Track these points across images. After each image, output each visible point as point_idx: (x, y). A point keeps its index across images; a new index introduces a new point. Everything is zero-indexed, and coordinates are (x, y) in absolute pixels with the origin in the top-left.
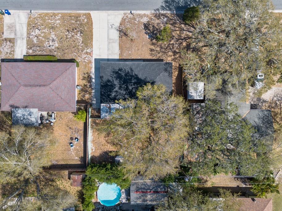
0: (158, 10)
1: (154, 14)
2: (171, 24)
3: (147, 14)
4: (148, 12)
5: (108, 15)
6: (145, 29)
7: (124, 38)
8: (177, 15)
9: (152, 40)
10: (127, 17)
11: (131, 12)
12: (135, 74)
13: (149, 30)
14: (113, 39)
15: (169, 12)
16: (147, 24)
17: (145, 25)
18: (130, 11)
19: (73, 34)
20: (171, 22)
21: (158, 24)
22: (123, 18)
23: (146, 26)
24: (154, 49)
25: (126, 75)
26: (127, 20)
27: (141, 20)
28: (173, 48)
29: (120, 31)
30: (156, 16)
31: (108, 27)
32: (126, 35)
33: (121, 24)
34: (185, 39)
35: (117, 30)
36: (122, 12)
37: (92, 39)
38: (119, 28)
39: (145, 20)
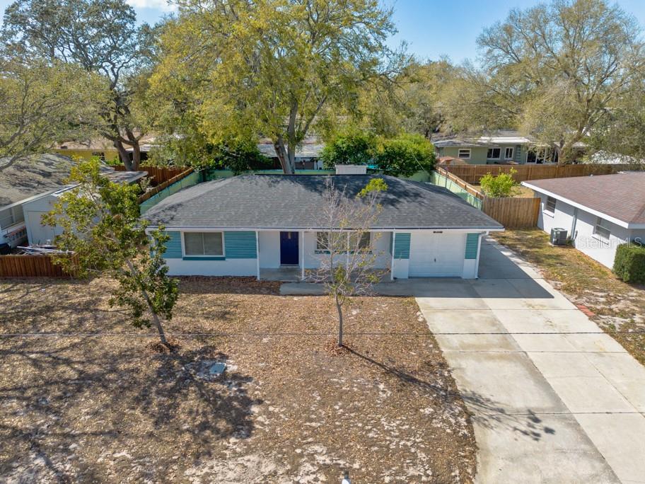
6: (247, 402)
7: (411, 361)
9: (208, 351)
12: (321, 192)
14: (491, 358)
16: (217, 431)
17: (241, 425)
21: (116, 434)
24: (207, 318)
26: (411, 471)
27: (269, 467)
28: (81, 322)
29: (456, 396)
31: (576, 427)
32: (407, 379)
35: (476, 399)
39: (229, 472)
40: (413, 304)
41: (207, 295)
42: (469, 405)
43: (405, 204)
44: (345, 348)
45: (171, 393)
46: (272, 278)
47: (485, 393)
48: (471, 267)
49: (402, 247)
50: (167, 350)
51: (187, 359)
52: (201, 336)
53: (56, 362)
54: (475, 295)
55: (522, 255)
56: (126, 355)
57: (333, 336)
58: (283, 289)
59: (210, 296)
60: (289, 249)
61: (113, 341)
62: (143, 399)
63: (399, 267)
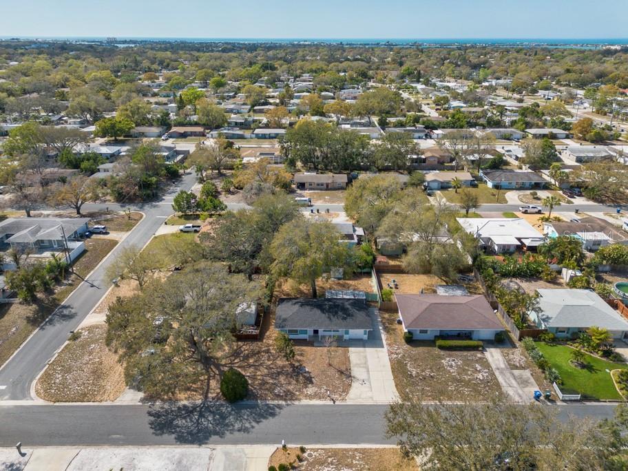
0: (288, 405)
1: (296, 399)
2: (268, 383)
3: (306, 399)
4: (305, 402)
5: (372, 398)
6: (311, 378)
7: (343, 368)
8: (255, 397)
9: (301, 365)
10: (341, 395)
11: (334, 402)
12: (325, 314)
13: (304, 377)
14: (360, 367)
15: (270, 402)
16: (307, 383)
17: (311, 382)
19: (424, 374)
20: (268, 386)
21: (290, 384)
22: (347, 393)
23: (309, 380)
24: (299, 356)
25: (336, 313)
26: (339, 390)
27: (316, 389)
28: (269, 356)
29: (351, 376)
30: (292, 394)
31: (370, 382)
32: (342, 373)
33: (350, 385)
34: (250, 366)
35: (354, 377)
36: (349, 402)
37: (392, 368)
38: (352, 380)
39: (311, 390)
40: (348, 350)
42: (352, 378)
43: (349, 320)
44: (330, 365)
45: (296, 376)
46: (311, 340)
47: (356, 376)
48: (365, 337)
49: (347, 333)
50: (292, 366)
51: (297, 367)
52: (299, 361)
53: (271, 368)
54: (364, 347)
55: (385, 329)
56: (284, 366)
57: (327, 361)
58: (315, 344)
59: (297, 347)
60: (316, 332)
61: (280, 363)
62: (291, 377)
63: (346, 337)
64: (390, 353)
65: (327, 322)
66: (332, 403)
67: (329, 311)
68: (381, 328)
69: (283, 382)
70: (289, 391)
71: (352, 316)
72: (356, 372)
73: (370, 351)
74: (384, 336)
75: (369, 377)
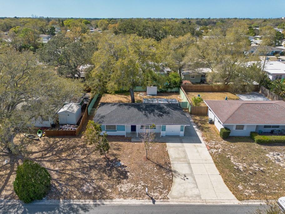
0: (96, 205)
1: (108, 198)
2: (76, 178)
3: (120, 198)
4: (118, 201)
5: (199, 196)
6: (126, 172)
7: (162, 162)
9: (116, 159)
10: (161, 193)
11: (154, 202)
12: (142, 112)
13: (118, 170)
14: (181, 161)
15: (75, 202)
16: (121, 178)
17: (126, 177)
18: (156, 203)
19: (252, 168)
20: (76, 182)
21: (101, 179)
22: (169, 190)
23: (123, 175)
24: (114, 150)
25: (153, 111)
26: (159, 186)
27: (132, 185)
28: (84, 151)
29: (171, 171)
30: (103, 191)
31: (194, 178)
32: (160, 166)
33: (171, 181)
34: (61, 160)
35: (175, 172)
36: (172, 202)
37: (215, 162)
38: (173, 175)
39: (125, 186)
40: (165, 145)
41: (113, 142)
42: (173, 173)
43: (165, 116)
44: (148, 159)
45: (110, 170)
46: (129, 136)
47: (177, 170)
48: (182, 133)
49: (164, 129)
50: (107, 159)
51: (112, 161)
52: (114, 155)
53: (83, 162)
54: (182, 142)
56: (98, 160)
57: (145, 155)
58: (132, 140)
59: (114, 143)
60: (133, 128)
61: (94, 157)
62: (104, 171)
63: (163, 133)
64: (210, 148)
65: (145, 118)
66: (151, 203)
67: (145, 110)
68: (194, 127)
69: (94, 177)
70: (99, 187)
71: (168, 113)
72: (176, 166)
73: (188, 147)
74: (199, 133)
75: (192, 171)
